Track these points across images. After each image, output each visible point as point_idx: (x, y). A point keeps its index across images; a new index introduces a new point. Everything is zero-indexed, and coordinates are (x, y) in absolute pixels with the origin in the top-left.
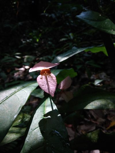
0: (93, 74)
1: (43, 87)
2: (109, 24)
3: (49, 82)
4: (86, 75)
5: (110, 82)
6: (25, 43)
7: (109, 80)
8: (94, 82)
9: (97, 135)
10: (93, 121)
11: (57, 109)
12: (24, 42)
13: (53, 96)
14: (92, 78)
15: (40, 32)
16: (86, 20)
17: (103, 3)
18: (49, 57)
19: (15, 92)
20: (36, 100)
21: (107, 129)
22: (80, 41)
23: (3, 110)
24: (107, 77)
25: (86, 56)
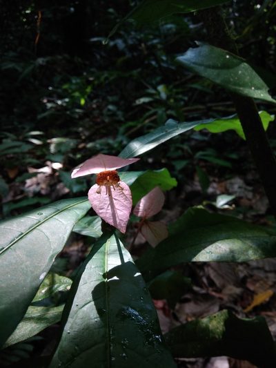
0: (214, 181)
1: (101, 211)
2: (246, 74)
3: (115, 199)
4: (197, 183)
5: (254, 201)
6: (51, 108)
7: (250, 195)
8: (215, 200)
9: (222, 323)
10: (214, 293)
11: (131, 260)
12: (49, 105)
13: (124, 231)
14: (210, 190)
15: (89, 83)
16: (197, 66)
17: (237, 14)
18: (111, 141)
19: (39, 224)
20: (78, 245)
21: (246, 311)
22: (182, 103)
23: (15, 264)
24: (246, 189)
25: (196, 140)
